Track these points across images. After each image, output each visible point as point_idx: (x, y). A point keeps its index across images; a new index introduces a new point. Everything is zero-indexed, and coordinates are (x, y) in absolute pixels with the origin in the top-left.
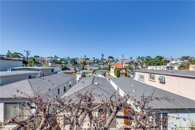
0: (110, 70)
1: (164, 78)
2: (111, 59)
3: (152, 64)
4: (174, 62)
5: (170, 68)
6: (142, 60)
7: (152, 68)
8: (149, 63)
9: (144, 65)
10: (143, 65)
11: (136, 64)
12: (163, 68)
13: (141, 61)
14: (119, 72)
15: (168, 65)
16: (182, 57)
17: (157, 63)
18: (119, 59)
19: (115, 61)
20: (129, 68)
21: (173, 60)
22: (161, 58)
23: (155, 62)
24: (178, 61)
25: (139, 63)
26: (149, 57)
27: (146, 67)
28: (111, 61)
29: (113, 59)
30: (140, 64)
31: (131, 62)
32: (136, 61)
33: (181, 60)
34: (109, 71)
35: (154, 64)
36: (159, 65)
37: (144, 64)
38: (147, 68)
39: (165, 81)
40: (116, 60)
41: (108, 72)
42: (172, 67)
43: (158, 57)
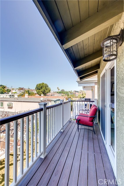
1: (12, 104)
4: (14, 91)
5: (12, 96)
12: (6, 96)
15: (10, 94)
16: (19, 88)
17: (0, 91)
21: (13, 89)
22: (4, 87)
24: (17, 91)
33: (19, 90)
36: (3, 93)
39: (12, 106)
42: (13, 95)
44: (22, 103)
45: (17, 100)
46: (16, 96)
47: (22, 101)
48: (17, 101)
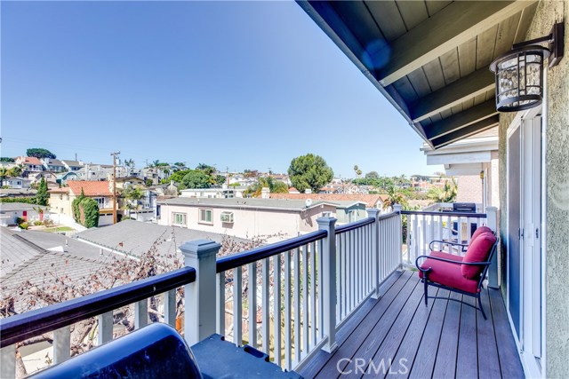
0: (44, 203)
1: (232, 216)
2: (45, 162)
3: (191, 184)
4: (233, 181)
5: (228, 194)
6: (166, 172)
7: (193, 194)
8: (185, 181)
9: (172, 187)
10: (169, 187)
11: (148, 183)
12: (215, 194)
13: (162, 175)
14: (97, 208)
15: (225, 187)
16: (246, 171)
17: (202, 181)
18: (81, 164)
19: (64, 169)
20: (132, 195)
21: (231, 175)
22: (211, 171)
23: (199, 179)
24: (240, 180)
25: (155, 181)
26: (182, 165)
27: (177, 193)
28: (44, 169)
29: (52, 160)
30: (159, 182)
31: (129, 175)
32: (145, 174)
33: (245, 177)
34: (43, 208)
35: (196, 184)
36: (208, 187)
37: (172, 182)
38: (180, 194)
39: (232, 221)
40: (67, 166)
41: (41, 212)
42: (231, 192)
43: (203, 167)
44: (257, 212)
45: (245, 206)
46: (239, 195)
47: (255, 209)
48: (243, 209)
